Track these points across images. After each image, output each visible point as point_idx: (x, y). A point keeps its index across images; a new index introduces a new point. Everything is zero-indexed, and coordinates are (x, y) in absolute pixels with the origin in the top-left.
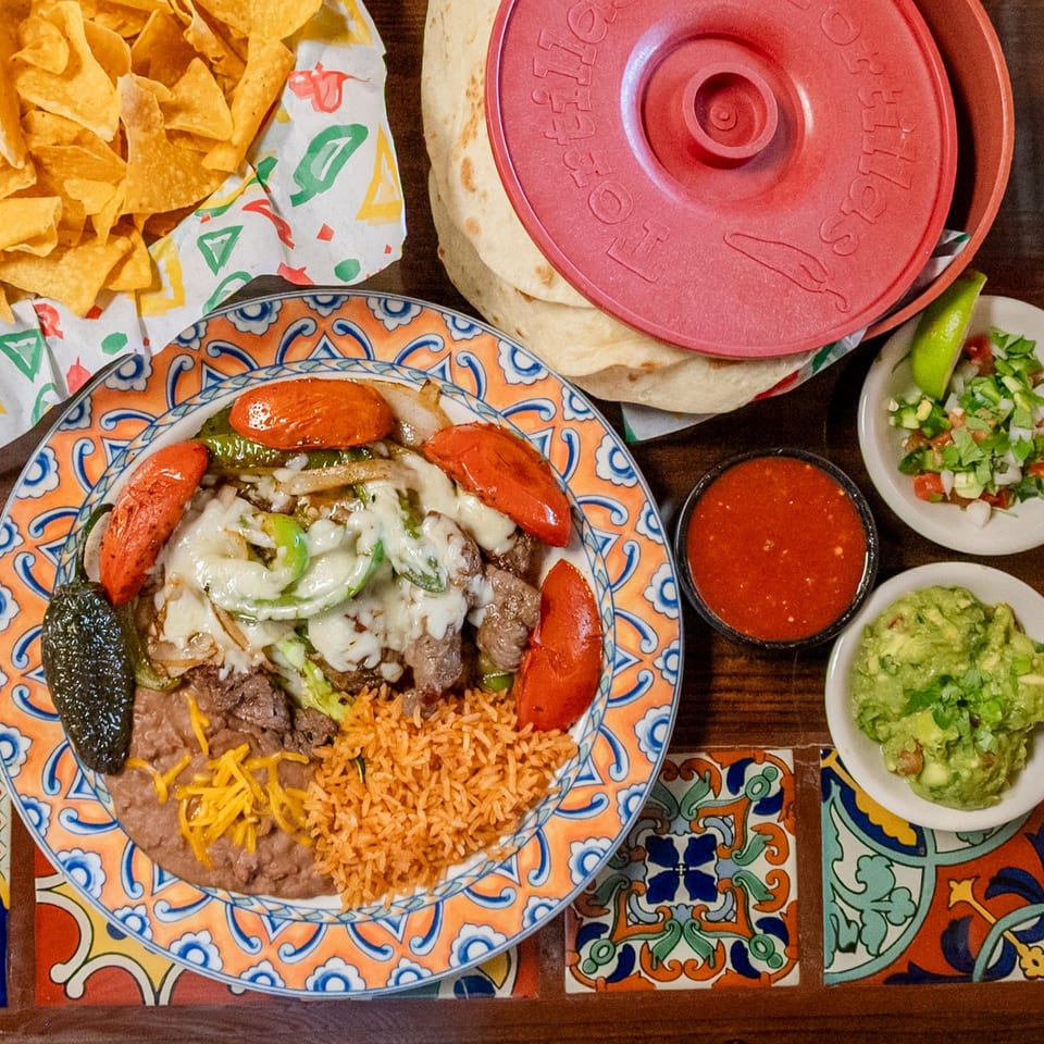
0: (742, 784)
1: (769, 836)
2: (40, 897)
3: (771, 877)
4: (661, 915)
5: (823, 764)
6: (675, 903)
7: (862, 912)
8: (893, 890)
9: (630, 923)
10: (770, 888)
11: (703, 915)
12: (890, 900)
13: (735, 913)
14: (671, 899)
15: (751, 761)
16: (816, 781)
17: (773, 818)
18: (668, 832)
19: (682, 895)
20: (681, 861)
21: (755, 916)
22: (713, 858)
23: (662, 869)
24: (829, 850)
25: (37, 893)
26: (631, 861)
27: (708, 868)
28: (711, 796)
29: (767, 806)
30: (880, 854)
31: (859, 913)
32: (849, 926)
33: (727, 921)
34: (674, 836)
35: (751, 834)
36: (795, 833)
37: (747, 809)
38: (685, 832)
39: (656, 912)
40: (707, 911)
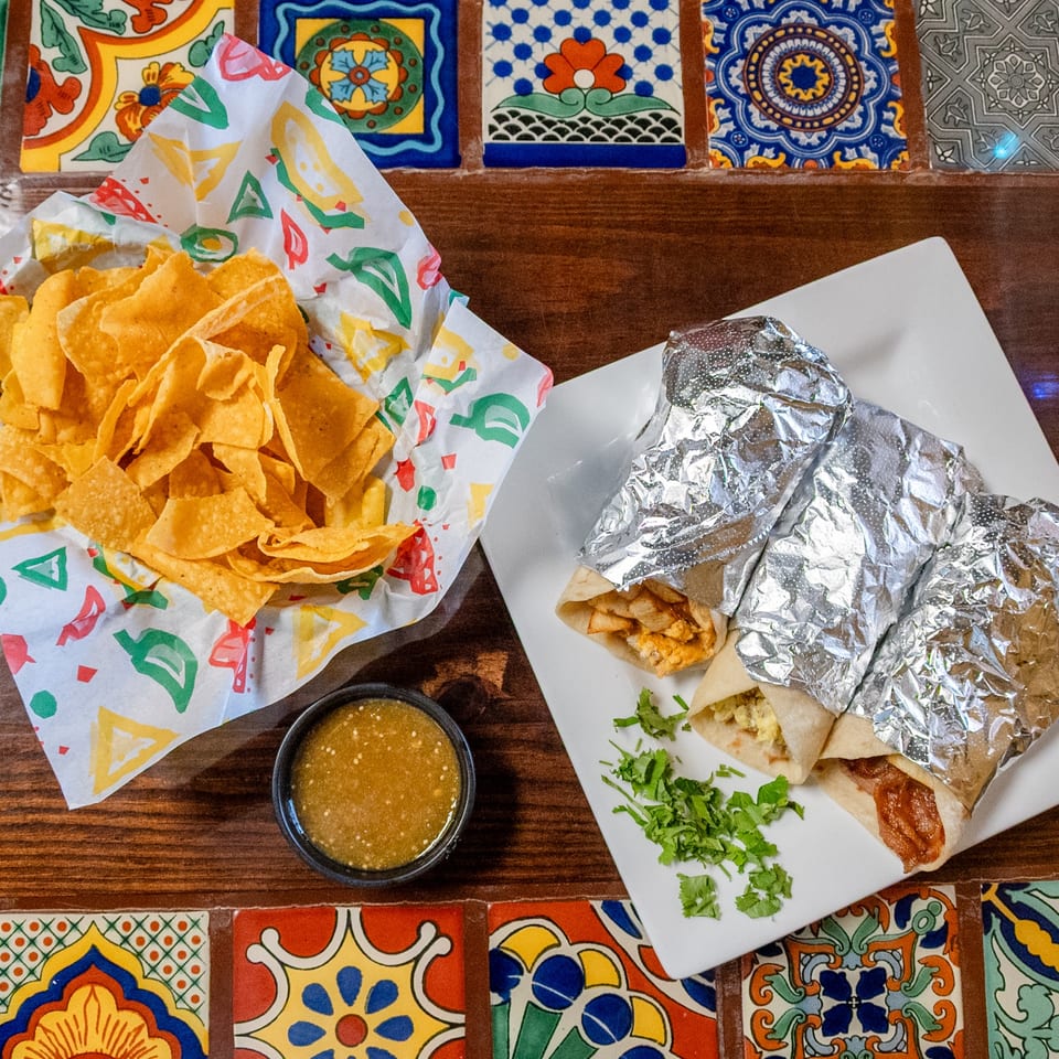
0: (909, 919)
1: (936, 969)
2: (239, 1042)
3: (939, 1007)
4: (836, 1047)
5: (984, 898)
6: (849, 1035)
7: (1024, 1039)
8: (1052, 1017)
9: (807, 1056)
10: (938, 1018)
11: (875, 1045)
12: (1049, 1028)
13: (906, 1043)
14: (846, 1031)
15: (916, 896)
16: (976, 914)
17: (939, 951)
18: (840, 967)
19: (855, 1027)
20: (854, 994)
21: (925, 1045)
22: (883, 991)
23: (836, 1003)
24: (992, 980)
25: (236, 1038)
26: (806, 995)
27: (878, 1001)
28: (880, 931)
29: (933, 939)
30: (1039, 984)
31: (1021, 1041)
32: (1013, 1054)
33: (898, 1051)
34: (846, 970)
35: (918, 967)
36: (959, 965)
37: (914, 943)
38: (857, 966)
39: (832, 1045)
40: (880, 1042)
